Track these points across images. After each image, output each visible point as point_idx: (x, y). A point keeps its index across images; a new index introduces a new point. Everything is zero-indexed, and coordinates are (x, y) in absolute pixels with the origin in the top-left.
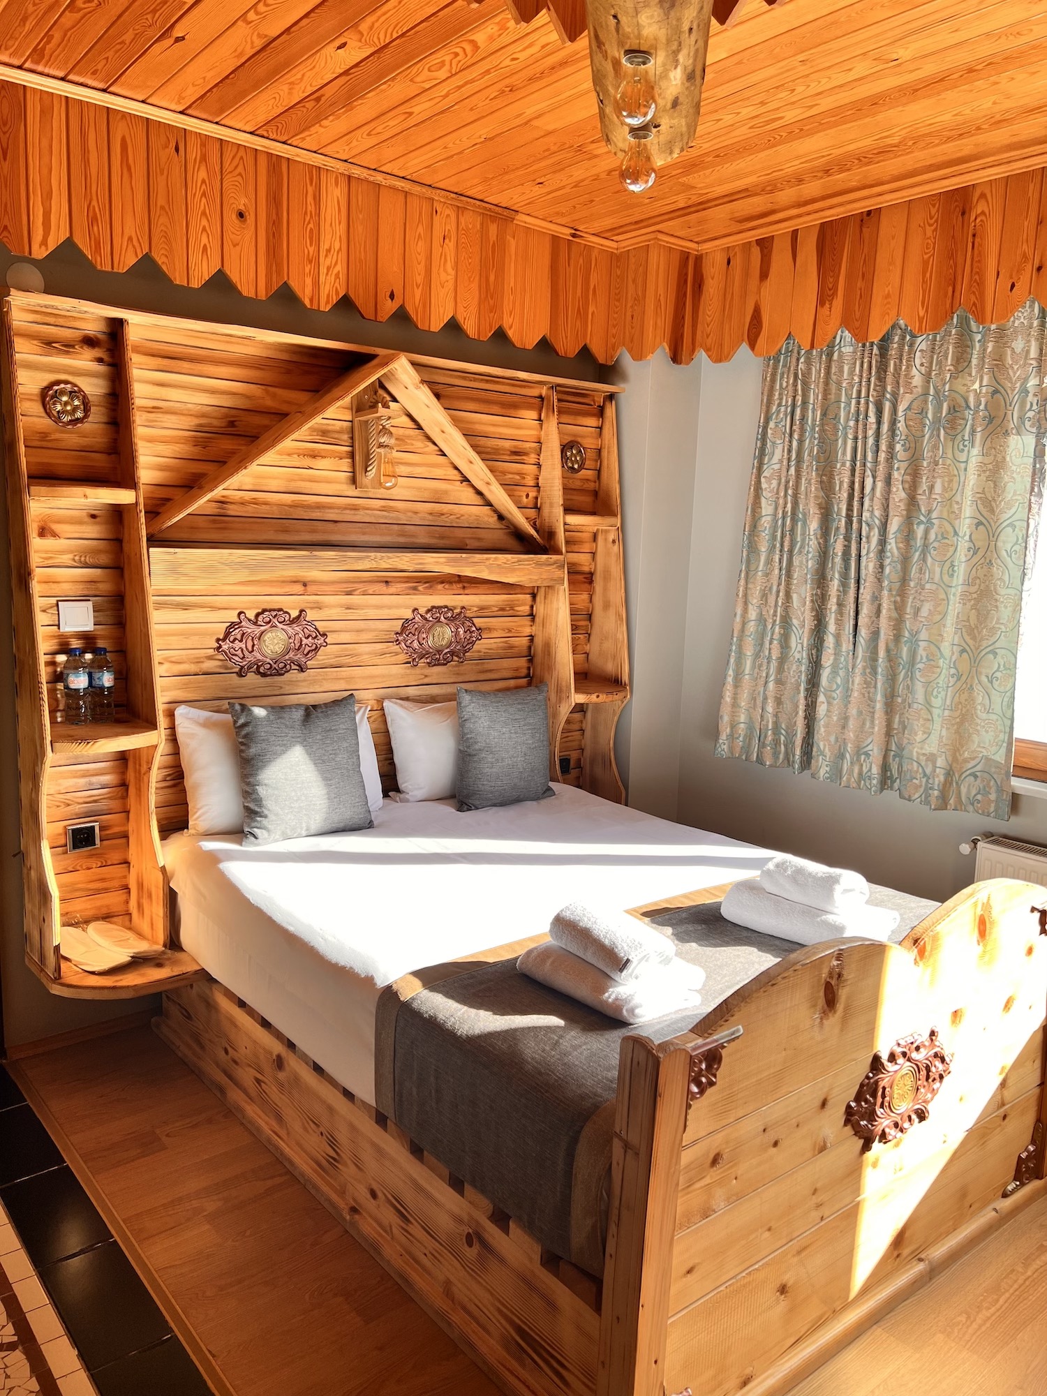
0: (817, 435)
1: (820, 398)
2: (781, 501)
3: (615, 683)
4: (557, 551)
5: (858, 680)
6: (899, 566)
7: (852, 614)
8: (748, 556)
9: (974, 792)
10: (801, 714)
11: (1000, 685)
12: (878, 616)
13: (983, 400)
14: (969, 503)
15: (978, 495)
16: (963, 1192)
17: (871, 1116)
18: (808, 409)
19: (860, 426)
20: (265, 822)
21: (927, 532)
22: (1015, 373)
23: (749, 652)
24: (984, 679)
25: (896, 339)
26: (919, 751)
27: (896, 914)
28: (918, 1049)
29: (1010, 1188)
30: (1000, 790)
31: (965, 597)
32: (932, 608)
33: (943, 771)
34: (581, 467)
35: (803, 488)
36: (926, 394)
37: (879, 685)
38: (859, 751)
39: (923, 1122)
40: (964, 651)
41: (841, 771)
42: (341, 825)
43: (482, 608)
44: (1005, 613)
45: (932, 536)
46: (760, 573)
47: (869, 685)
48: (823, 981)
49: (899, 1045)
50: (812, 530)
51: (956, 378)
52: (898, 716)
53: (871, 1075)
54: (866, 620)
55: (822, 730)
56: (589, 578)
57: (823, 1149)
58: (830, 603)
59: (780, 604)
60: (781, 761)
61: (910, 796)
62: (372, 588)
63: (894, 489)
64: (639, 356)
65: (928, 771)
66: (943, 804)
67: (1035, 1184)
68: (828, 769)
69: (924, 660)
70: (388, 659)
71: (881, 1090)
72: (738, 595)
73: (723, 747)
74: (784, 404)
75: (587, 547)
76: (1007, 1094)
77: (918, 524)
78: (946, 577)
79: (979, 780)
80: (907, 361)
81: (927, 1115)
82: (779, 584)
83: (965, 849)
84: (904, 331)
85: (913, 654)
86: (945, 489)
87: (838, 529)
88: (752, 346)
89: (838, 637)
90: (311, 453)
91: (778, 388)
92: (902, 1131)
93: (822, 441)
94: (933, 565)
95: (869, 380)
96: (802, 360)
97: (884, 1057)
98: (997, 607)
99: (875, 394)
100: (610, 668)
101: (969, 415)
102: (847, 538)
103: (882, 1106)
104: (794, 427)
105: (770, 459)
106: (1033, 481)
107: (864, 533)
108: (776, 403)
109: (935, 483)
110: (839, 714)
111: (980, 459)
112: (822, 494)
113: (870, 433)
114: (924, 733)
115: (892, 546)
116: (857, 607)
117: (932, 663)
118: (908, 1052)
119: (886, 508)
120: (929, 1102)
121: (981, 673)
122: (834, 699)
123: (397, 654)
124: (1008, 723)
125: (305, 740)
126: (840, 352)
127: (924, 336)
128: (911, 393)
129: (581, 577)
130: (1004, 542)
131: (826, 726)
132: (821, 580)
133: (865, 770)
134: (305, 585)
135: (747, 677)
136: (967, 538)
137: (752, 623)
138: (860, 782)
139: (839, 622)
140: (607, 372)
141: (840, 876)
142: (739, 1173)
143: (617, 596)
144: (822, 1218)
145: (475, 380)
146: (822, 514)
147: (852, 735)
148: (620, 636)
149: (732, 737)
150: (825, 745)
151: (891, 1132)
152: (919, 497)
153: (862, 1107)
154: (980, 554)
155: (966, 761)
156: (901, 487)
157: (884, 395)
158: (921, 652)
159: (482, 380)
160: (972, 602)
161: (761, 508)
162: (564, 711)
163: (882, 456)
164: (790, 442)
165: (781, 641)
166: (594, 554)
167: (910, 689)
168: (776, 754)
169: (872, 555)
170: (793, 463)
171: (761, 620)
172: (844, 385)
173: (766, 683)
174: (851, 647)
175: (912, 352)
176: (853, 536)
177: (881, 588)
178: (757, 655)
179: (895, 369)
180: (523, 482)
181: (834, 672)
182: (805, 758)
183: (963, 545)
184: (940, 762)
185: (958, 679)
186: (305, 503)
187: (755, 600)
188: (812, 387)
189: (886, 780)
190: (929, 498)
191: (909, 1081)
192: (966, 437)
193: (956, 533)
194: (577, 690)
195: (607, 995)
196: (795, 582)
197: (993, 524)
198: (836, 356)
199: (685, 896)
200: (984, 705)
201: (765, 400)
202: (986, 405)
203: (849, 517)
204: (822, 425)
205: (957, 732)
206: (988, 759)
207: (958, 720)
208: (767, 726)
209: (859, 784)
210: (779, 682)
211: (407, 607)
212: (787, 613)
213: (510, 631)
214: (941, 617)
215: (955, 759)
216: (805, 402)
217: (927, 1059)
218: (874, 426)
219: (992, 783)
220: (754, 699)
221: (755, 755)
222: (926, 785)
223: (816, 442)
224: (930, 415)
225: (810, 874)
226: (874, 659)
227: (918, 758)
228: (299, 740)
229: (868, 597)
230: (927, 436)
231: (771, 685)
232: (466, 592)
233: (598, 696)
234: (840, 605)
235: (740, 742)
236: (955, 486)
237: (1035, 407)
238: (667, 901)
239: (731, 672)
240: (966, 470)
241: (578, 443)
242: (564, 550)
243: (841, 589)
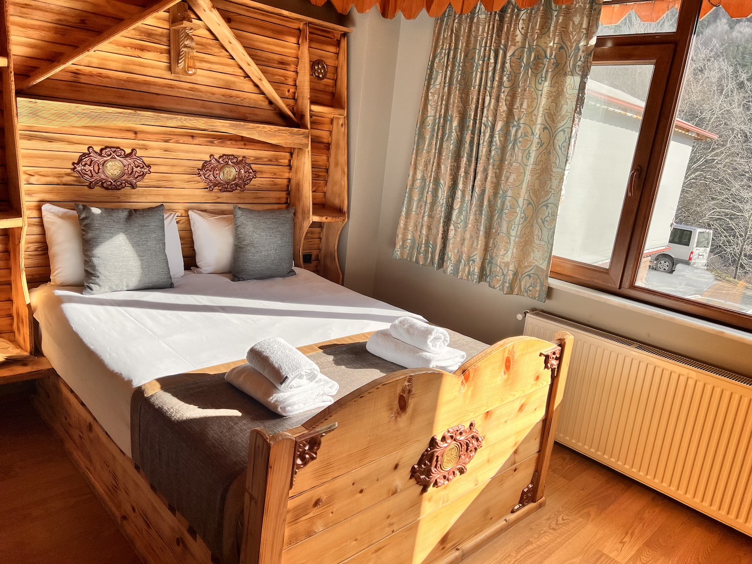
0: (461, 68)
1: (464, 45)
2: (439, 108)
3: (339, 211)
4: (304, 126)
5: (472, 217)
6: (499, 151)
7: (472, 178)
8: (418, 140)
9: (528, 285)
10: (440, 236)
11: (548, 225)
12: (486, 181)
13: (554, 52)
14: (540, 115)
15: (547, 111)
16: (487, 512)
17: (428, 473)
18: (457, 53)
19: (485, 65)
20: (97, 280)
21: (517, 131)
22: (573, 37)
23: (416, 198)
24: (540, 221)
25: (509, 11)
26: (501, 260)
27: (463, 353)
28: (461, 434)
29: (516, 508)
30: (542, 285)
31: (533, 171)
32: (515, 177)
33: (512, 273)
34: (324, 77)
35: (452, 101)
36: (523, 47)
37: (483, 221)
38: (469, 259)
39: (463, 475)
40: (530, 203)
41: (459, 269)
42: (150, 285)
43: (257, 158)
44: (555, 183)
45: (519, 135)
46: (425, 151)
47: (477, 221)
48: (398, 395)
49: (449, 431)
50: (454, 126)
51: (541, 38)
52: (492, 240)
53: (429, 449)
54: (479, 183)
55: (451, 245)
56: (328, 146)
57: (395, 492)
58: (460, 171)
59: (434, 170)
60: (428, 262)
61: (494, 286)
62: (182, 139)
63: (501, 104)
64: (361, 10)
65: (505, 272)
66: (511, 291)
67: (532, 505)
68: (452, 268)
69: (509, 208)
70: (193, 185)
71: (436, 458)
72: (411, 164)
73: (398, 253)
74: (444, 48)
75: (326, 127)
76: (517, 457)
77: (513, 127)
78: (525, 160)
79: (532, 279)
80: (514, 25)
81: (465, 471)
82: (434, 158)
83: (520, 317)
84: (514, 7)
85: (503, 203)
86: (529, 106)
87: (468, 126)
88: (428, 10)
89: (463, 192)
90: (141, 47)
91: (442, 38)
92: (448, 480)
93: (464, 73)
94: (518, 151)
95: (492, 36)
96: (456, 21)
97: (439, 438)
98: (551, 179)
99: (495, 45)
100: (337, 202)
101: (546, 61)
102: (473, 133)
103: (436, 467)
104: (449, 63)
105: (434, 82)
106: (577, 104)
107: (482, 130)
108: (441, 47)
109: (523, 102)
110: (461, 237)
111: (549, 88)
112: (461, 105)
113: (491, 69)
114: (505, 250)
115: (497, 139)
116: (475, 174)
117: (513, 210)
118: (454, 436)
119: (495, 116)
120: (467, 463)
121: (538, 217)
122: (459, 228)
123: (199, 182)
124: (550, 246)
125: (126, 231)
126: (478, 17)
127: (525, 10)
128: (515, 46)
129: (322, 146)
130: (558, 141)
131: (453, 244)
132: (457, 157)
133: (472, 270)
134: (136, 133)
135: (413, 213)
136: (538, 136)
137: (418, 181)
138: (468, 276)
139: (465, 183)
140: (344, 19)
141: (433, 330)
142: (334, 510)
143: (343, 159)
144: (393, 531)
145: (255, 13)
146: (460, 117)
147: (466, 249)
148: (343, 183)
149: (403, 247)
150: (451, 254)
151: (441, 481)
152: (515, 110)
153: (422, 468)
154: (544, 146)
155: (525, 267)
156: (504, 103)
157: (500, 46)
158: (508, 204)
159: (260, 13)
160: (537, 175)
161: (428, 111)
162: (306, 225)
163: (496, 83)
164: (446, 71)
165: (433, 192)
166: (331, 132)
167: (500, 225)
168: (426, 258)
169: (485, 144)
170: (447, 85)
171: (423, 179)
172: (479, 39)
173: (423, 216)
174: (470, 199)
175: (517, 20)
176: (477, 132)
177: (488, 164)
178: (420, 200)
179: (507, 30)
180: (285, 82)
181: (460, 213)
182: (441, 262)
183: (536, 140)
184: (511, 267)
185: (525, 220)
186: (136, 80)
187: (421, 167)
188: (461, 39)
189: (482, 276)
190: (520, 111)
191: (454, 453)
192: (544, 76)
193: (533, 134)
194: (314, 214)
195: (271, 398)
196: (443, 157)
197: (553, 129)
198: (475, 20)
199: (349, 337)
200: (538, 236)
201: (434, 45)
202: (555, 57)
203: (475, 120)
204: (464, 62)
205: (522, 250)
206: (537, 267)
207: (523, 244)
208: (422, 242)
209: (468, 278)
210: (430, 216)
211: (206, 153)
212: (438, 176)
213: (275, 174)
214: (520, 183)
215: (519, 265)
216: (456, 48)
217: (466, 439)
218: (493, 65)
219: (538, 280)
220: (416, 226)
221: (415, 258)
222: (503, 280)
223: (460, 72)
224: (525, 60)
225: (417, 328)
226: (481, 205)
227: (500, 264)
228: (122, 230)
229: (481, 169)
230: (522, 73)
231: (426, 218)
232: (246, 147)
233: (326, 218)
234: (466, 173)
235: (407, 251)
236: (535, 104)
237: (582, 59)
238: (337, 340)
239: (404, 209)
240: (541, 95)
241: (322, 61)
242: (309, 127)
243: (467, 163)
